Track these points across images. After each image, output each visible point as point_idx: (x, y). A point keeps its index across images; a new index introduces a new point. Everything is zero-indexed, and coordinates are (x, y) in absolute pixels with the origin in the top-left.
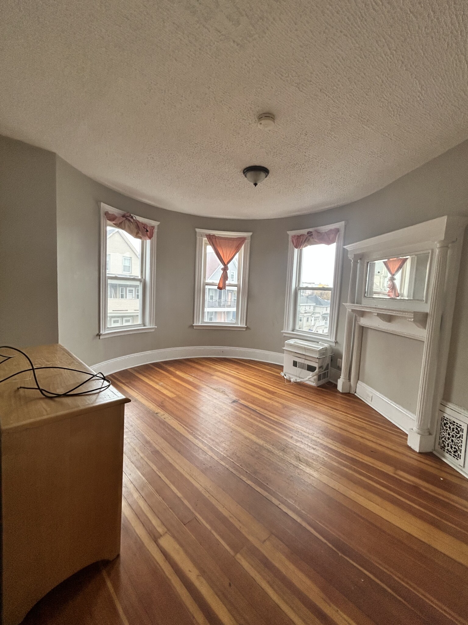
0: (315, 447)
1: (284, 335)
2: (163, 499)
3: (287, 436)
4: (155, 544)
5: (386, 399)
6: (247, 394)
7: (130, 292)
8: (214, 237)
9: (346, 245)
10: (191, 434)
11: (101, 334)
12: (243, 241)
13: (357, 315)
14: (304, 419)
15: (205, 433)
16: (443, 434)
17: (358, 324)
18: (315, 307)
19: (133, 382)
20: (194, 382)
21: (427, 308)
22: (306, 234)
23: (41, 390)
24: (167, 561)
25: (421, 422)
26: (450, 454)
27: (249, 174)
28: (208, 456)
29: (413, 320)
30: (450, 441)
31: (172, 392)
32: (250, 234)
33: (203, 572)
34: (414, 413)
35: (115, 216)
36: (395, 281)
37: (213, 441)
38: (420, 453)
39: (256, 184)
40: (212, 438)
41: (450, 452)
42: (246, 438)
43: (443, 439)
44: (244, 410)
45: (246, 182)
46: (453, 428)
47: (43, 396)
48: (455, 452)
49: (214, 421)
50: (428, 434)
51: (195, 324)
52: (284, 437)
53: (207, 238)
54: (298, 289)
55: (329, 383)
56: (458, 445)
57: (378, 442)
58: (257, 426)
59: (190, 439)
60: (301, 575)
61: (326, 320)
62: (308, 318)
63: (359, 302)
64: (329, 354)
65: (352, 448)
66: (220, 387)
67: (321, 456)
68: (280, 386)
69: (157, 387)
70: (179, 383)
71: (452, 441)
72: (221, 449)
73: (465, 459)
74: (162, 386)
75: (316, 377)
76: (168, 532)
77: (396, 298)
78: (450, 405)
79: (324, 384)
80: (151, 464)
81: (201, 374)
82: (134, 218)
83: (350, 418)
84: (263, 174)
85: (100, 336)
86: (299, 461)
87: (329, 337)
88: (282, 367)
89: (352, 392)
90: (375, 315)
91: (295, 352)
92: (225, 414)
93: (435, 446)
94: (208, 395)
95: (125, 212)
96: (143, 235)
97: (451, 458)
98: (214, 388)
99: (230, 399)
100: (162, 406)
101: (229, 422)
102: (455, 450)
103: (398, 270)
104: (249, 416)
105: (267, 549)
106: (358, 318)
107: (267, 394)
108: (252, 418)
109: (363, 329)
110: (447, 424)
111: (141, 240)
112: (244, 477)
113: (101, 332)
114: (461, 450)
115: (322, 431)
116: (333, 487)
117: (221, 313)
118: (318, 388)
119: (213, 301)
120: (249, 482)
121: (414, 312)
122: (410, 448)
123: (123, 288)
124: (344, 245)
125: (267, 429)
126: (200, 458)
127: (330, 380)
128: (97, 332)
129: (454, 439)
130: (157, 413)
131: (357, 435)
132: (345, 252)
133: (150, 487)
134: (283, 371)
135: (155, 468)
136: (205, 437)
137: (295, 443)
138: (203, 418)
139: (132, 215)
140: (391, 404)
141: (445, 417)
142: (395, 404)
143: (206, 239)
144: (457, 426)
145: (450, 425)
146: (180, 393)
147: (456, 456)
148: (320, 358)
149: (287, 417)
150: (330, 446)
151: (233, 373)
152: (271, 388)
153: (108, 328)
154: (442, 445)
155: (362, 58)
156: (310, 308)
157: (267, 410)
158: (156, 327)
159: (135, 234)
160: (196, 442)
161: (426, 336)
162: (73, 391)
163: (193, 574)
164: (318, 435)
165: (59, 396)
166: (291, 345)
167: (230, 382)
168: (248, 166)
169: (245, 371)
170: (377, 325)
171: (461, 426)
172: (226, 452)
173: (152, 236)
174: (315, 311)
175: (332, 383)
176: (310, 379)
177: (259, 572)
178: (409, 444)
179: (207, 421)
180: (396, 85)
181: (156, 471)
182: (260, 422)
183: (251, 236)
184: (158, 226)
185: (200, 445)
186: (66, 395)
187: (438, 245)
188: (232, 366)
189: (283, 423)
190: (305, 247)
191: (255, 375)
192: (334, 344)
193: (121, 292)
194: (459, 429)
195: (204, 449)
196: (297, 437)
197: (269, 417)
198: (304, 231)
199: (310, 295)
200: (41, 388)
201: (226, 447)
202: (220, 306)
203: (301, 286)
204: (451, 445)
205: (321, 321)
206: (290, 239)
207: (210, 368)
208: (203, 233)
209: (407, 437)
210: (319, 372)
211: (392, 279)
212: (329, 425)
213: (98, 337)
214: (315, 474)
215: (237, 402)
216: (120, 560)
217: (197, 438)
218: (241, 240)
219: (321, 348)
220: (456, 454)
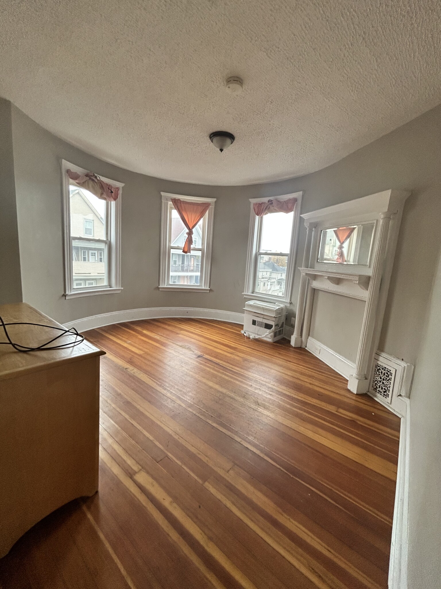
0: (271, 393)
1: (245, 296)
2: (137, 442)
3: (247, 385)
4: (131, 480)
5: (331, 351)
6: (211, 350)
7: (93, 255)
8: (179, 202)
9: (303, 214)
10: (160, 386)
11: (67, 295)
12: (207, 206)
13: (310, 279)
14: (262, 370)
15: (173, 384)
16: (376, 378)
17: (311, 286)
18: (271, 273)
19: (101, 341)
20: (160, 339)
21: (369, 272)
22: (267, 202)
23: (14, 345)
24: (143, 494)
25: (359, 370)
26: (380, 394)
27: (215, 139)
28: (176, 404)
29: (358, 282)
30: (381, 383)
31: (141, 350)
32: (214, 200)
33: (176, 499)
34: (354, 362)
35: (78, 175)
36: (343, 249)
37: (181, 391)
38: (357, 394)
39: (221, 150)
40: (180, 389)
41: (381, 392)
42: (211, 388)
43: (376, 382)
44: (208, 364)
45: (212, 147)
46: (384, 373)
47: (16, 350)
48: (384, 392)
49: (181, 374)
50: (365, 378)
51: (161, 286)
52: (245, 386)
53: (173, 202)
54: (258, 254)
55: (284, 339)
56: (387, 386)
57: (324, 387)
58: (221, 377)
59: (159, 390)
60: (259, 494)
61: (280, 285)
62: (264, 283)
63: (312, 267)
64: (284, 313)
65: (303, 393)
66: (186, 344)
67: (277, 400)
68: (240, 342)
69: (125, 345)
70: (145, 341)
71: (383, 383)
72: (188, 398)
73: (392, 397)
74: (129, 344)
75: (272, 334)
76: (143, 470)
77: (343, 263)
78: (383, 354)
79: (279, 340)
80: (123, 413)
81: (168, 332)
82: (98, 178)
83: (301, 368)
84: (228, 141)
85: (65, 296)
86: (258, 405)
87: (285, 298)
88: (243, 325)
89: (303, 346)
90: (326, 279)
91: (255, 312)
92: (191, 368)
93: (369, 389)
94: (175, 351)
95: (89, 171)
96: (108, 196)
97: (381, 397)
98: (180, 345)
99: (195, 354)
100: (131, 362)
101: (195, 375)
102: (384, 390)
103: (346, 239)
104: (214, 369)
105: (231, 477)
106: (311, 281)
107: (229, 349)
108: (216, 371)
109: (315, 291)
110: (380, 369)
111: (105, 201)
112: (209, 421)
113: (67, 293)
114: (389, 390)
115: (277, 379)
116: (286, 425)
117: (184, 277)
118: (274, 344)
119: (177, 265)
120: (214, 425)
121: (359, 275)
122: (349, 391)
123: (85, 251)
124: (301, 214)
125: (230, 379)
126: (169, 406)
127: (284, 337)
128: (63, 293)
129: (384, 382)
130: (126, 369)
131: (307, 382)
132: (301, 220)
133: (124, 434)
134: (243, 329)
135: (127, 417)
136: (173, 388)
137: (254, 391)
138: (170, 372)
139: (96, 175)
140: (336, 356)
141: (378, 364)
142: (339, 355)
143: (171, 203)
144: (387, 371)
145: (382, 371)
146: (148, 350)
147: (385, 395)
148: (276, 317)
149: (247, 369)
150: (285, 392)
151: (198, 331)
152: (233, 345)
153: (74, 289)
154: (375, 387)
155: (328, 30)
156: (267, 274)
157: (228, 363)
158: (122, 288)
159: (100, 195)
160: (164, 392)
161: (367, 297)
162: (46, 345)
163: (167, 502)
164: (274, 383)
165: (33, 350)
166: (251, 306)
167: (194, 339)
168: (214, 131)
169: (208, 329)
170: (327, 288)
171: (390, 370)
172: (193, 401)
173: (117, 197)
174: (271, 277)
175: (286, 339)
176: (267, 335)
177: (224, 495)
178: (349, 388)
179: (174, 374)
180: (356, 61)
181: (128, 419)
182: (223, 373)
183: (216, 202)
184: (123, 187)
185: (169, 395)
186: (39, 349)
187: (382, 215)
188: (196, 325)
189: (244, 374)
190: (265, 214)
191: (218, 333)
192: (289, 305)
193: (84, 255)
194: (389, 373)
195: (173, 398)
196: (256, 385)
197: (231, 369)
198: (265, 200)
199: (267, 262)
200: (13, 342)
201: (193, 395)
202: (183, 270)
203: (260, 252)
204: (382, 386)
205: (276, 286)
206: (252, 206)
207: (176, 327)
208: (168, 197)
209: (348, 382)
210: (275, 329)
211: (341, 247)
212: (283, 375)
213: (64, 297)
214: (272, 415)
215: (202, 357)
216: (98, 495)
217: (165, 389)
218: (206, 206)
219: (278, 308)
220: (385, 394)
